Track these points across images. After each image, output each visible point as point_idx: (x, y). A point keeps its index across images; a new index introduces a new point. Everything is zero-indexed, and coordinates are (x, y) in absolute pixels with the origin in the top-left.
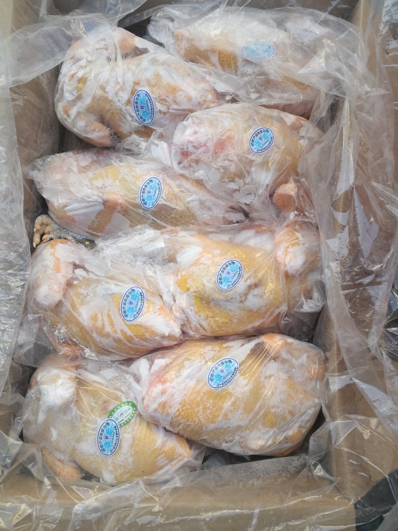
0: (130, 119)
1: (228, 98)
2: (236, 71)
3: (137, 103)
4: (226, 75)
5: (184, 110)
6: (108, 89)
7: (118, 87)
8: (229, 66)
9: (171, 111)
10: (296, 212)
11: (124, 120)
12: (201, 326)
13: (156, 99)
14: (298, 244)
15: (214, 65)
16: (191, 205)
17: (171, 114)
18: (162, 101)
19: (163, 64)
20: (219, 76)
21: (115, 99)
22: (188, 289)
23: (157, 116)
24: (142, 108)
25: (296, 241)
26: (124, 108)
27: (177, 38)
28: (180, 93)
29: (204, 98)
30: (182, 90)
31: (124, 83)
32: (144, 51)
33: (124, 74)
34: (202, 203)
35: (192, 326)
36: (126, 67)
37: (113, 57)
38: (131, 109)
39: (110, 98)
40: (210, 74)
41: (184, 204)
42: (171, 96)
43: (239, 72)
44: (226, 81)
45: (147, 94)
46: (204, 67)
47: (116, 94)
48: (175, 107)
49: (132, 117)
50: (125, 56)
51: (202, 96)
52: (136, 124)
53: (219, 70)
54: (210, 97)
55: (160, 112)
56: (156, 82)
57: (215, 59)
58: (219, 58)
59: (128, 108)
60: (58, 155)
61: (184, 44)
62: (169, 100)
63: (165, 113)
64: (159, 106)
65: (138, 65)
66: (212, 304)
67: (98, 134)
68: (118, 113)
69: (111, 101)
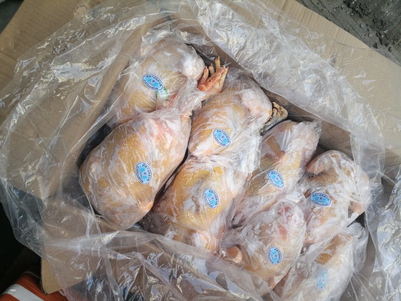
0: (318, 189)
1: (305, 249)
2: (316, 261)
3: (325, 197)
4: (318, 254)
5: (309, 221)
6: (339, 185)
7: (338, 191)
8: (321, 259)
9: (312, 213)
10: (225, 256)
11: (318, 185)
12: (191, 168)
13: (322, 208)
14: (206, 248)
15: (325, 250)
16: (258, 197)
17: (310, 213)
18: (320, 211)
19: (339, 222)
20: (319, 250)
21: (332, 186)
22: (215, 172)
23: (312, 204)
24: (321, 198)
25: (208, 247)
26: (325, 188)
27: (349, 236)
28: (320, 224)
29: (311, 235)
30: (321, 225)
31: (338, 195)
32: (350, 215)
33: (343, 198)
34: (256, 204)
35: (194, 163)
36: (346, 200)
37: (354, 196)
38: (323, 192)
39: (334, 184)
40: (322, 246)
41: (261, 194)
42: (320, 217)
43: (315, 262)
44: (314, 253)
45: (327, 205)
46: (327, 244)
47: (334, 188)
48: (313, 217)
49: (318, 190)
50: (352, 203)
51: (313, 234)
52: (313, 191)
53: (322, 252)
54: (310, 239)
55: (314, 207)
56: (331, 213)
57: (329, 252)
58: (328, 255)
59: (324, 191)
60: (317, 142)
61: (344, 239)
62: (319, 215)
63: (312, 209)
64: (318, 208)
65: (344, 208)
66: (200, 180)
67: (317, 167)
68: (324, 183)
69: (332, 183)
